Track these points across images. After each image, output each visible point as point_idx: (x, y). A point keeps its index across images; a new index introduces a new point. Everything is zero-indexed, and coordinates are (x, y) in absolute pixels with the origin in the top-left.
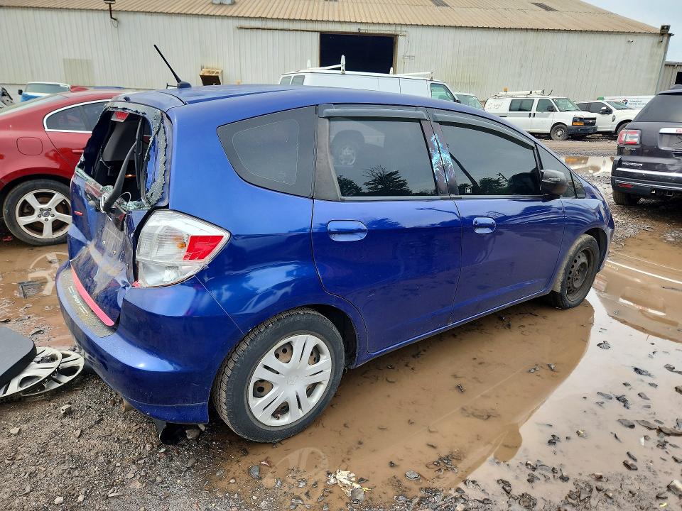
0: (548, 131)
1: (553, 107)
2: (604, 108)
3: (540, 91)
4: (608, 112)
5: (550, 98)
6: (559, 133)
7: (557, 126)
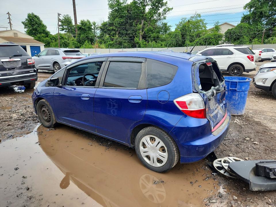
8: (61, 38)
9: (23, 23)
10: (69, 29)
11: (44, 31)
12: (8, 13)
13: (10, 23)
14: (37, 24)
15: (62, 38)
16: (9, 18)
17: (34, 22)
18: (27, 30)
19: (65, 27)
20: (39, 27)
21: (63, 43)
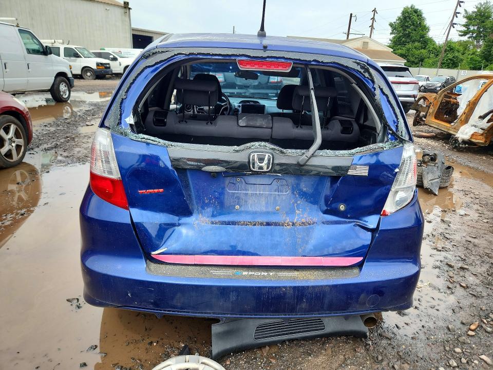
0: (79, 72)
1: (77, 54)
2: (111, 56)
3: (61, 41)
4: (115, 59)
5: (73, 47)
6: (89, 74)
7: (85, 69)
8: (448, 49)
9: (391, 25)
10: (480, 32)
11: (423, 37)
12: (375, 11)
13: (372, 27)
14: (413, 24)
15: (451, 49)
16: (373, 19)
17: (410, 22)
18: (394, 38)
19: (472, 28)
20: (415, 31)
21: (449, 59)
